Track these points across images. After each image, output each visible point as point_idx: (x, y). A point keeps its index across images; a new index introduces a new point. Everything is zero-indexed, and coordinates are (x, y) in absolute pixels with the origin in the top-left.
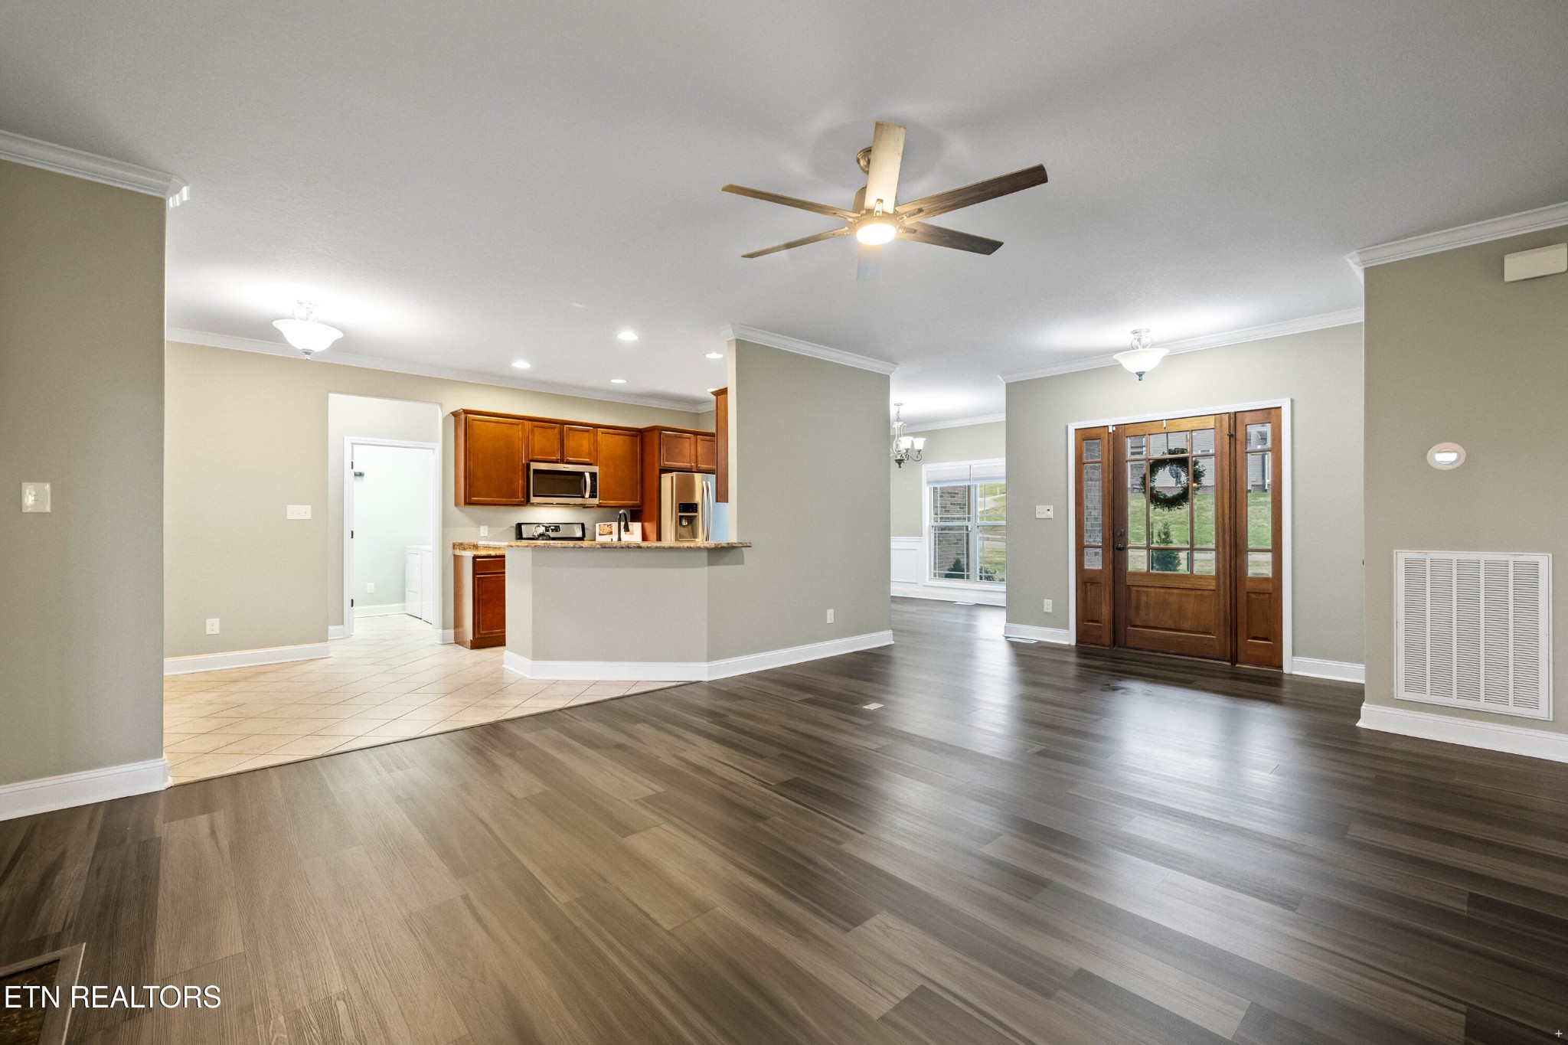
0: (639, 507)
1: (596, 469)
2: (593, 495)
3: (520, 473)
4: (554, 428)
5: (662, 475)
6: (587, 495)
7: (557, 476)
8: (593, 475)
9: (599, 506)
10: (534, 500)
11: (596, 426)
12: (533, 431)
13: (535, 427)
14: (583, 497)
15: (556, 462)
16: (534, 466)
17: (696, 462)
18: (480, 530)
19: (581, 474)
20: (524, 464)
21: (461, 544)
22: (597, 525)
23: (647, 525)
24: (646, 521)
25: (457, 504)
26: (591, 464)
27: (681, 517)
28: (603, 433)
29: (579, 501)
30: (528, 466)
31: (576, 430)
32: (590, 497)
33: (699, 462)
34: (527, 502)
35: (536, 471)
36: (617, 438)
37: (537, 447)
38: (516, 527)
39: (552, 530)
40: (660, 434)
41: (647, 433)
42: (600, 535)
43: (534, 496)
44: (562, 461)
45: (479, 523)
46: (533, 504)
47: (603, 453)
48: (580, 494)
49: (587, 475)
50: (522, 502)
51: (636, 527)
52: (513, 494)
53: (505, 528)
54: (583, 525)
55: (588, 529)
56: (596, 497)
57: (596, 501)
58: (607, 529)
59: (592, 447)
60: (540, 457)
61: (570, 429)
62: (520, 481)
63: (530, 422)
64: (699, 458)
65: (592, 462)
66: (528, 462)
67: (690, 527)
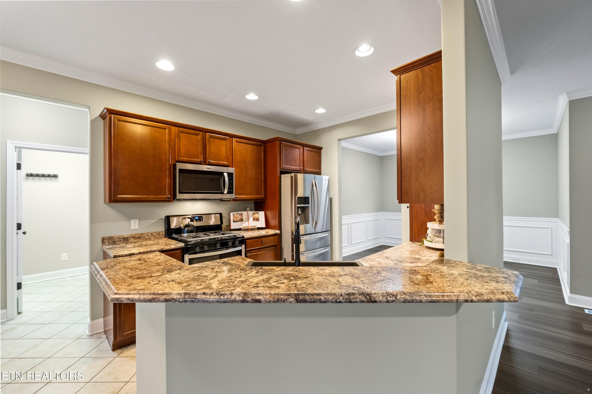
0: (263, 199)
1: (231, 170)
2: (230, 192)
3: (167, 173)
4: (198, 135)
5: (282, 176)
6: (226, 191)
7: (199, 176)
8: (230, 175)
9: (234, 200)
10: (179, 196)
11: (232, 136)
12: (179, 136)
13: (180, 132)
14: (223, 193)
15: (200, 163)
16: (179, 166)
17: (303, 166)
18: (131, 224)
19: (221, 174)
20: (171, 164)
21: (111, 238)
22: (232, 214)
23: (268, 213)
24: (268, 210)
25: (105, 202)
26: (228, 166)
27: (298, 207)
28: (237, 142)
29: (219, 196)
30: (175, 166)
31: (215, 138)
32: (228, 193)
33: (305, 166)
34: (173, 198)
35: (181, 171)
36: (248, 146)
37: (183, 150)
38: (165, 219)
39: (197, 220)
40: (280, 144)
41: (269, 144)
42: (234, 221)
43: (180, 193)
44: (205, 163)
45: (130, 217)
46: (180, 200)
47: (237, 158)
48: (220, 191)
49: (226, 175)
50: (168, 198)
51: (261, 215)
52: (161, 191)
53: (155, 221)
54: (221, 214)
55: (225, 217)
56: (232, 193)
57: (233, 196)
58: (239, 217)
59: (228, 152)
60: (185, 159)
61: (211, 137)
62: (167, 180)
63: (176, 128)
64: (305, 163)
65: (229, 165)
66: (175, 163)
67: (303, 214)
